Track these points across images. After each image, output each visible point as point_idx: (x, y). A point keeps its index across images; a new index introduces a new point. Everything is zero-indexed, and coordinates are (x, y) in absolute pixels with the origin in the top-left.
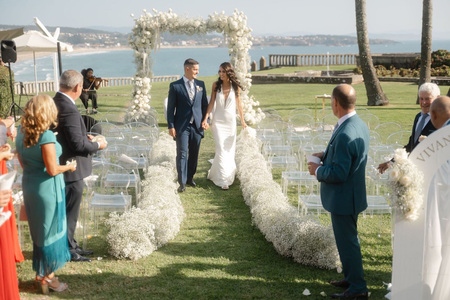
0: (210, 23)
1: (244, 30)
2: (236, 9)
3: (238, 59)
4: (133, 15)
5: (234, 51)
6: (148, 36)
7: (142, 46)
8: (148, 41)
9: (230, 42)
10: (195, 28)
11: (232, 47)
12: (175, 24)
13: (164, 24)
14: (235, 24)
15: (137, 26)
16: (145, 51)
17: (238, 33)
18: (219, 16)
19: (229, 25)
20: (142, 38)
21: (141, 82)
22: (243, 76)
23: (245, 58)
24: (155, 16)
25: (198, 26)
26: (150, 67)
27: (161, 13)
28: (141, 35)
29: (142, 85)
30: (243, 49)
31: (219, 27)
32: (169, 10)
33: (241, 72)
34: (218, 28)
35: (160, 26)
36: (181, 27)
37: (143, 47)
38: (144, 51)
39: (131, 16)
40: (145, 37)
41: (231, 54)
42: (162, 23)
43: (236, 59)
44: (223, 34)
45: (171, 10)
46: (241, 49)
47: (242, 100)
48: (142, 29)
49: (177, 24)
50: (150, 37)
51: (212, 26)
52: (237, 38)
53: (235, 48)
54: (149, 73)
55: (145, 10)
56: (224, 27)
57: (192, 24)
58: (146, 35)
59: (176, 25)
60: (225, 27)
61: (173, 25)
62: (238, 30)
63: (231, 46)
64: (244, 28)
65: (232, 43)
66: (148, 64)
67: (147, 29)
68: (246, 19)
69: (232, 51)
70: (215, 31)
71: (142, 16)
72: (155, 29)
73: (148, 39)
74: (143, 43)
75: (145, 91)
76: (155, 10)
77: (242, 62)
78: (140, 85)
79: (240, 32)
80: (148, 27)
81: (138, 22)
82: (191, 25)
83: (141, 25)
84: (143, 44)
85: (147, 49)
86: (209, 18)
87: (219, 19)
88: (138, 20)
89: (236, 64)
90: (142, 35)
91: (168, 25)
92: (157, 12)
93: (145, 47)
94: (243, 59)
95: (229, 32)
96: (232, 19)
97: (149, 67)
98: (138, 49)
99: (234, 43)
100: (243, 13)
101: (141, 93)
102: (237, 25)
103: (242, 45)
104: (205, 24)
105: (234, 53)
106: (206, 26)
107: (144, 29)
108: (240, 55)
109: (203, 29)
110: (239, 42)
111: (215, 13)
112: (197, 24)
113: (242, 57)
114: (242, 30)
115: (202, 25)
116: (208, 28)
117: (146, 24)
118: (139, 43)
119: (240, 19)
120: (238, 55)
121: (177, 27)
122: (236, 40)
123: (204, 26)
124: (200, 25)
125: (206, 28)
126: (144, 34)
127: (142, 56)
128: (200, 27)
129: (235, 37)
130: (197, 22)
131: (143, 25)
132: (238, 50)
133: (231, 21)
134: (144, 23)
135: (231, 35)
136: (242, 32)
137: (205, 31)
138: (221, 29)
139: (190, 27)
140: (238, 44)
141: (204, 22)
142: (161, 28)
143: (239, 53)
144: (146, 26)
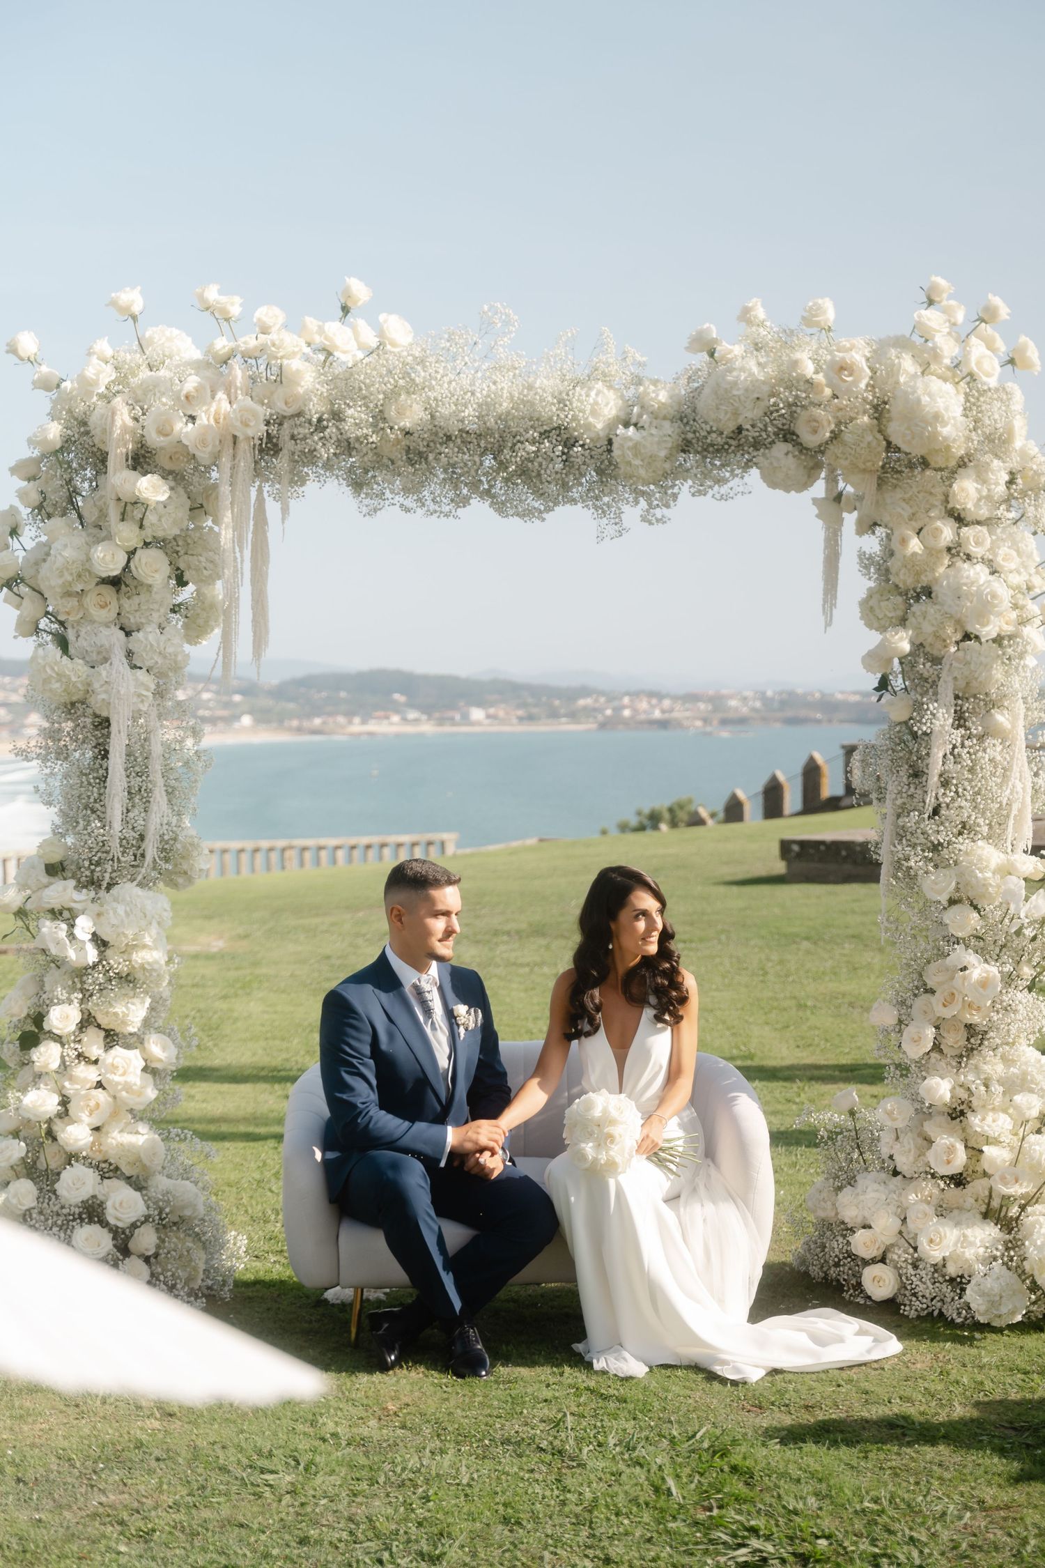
0: (707, 405)
1: (1014, 462)
2: (941, 282)
3: (960, 720)
4: (28, 343)
5: (918, 647)
6: (151, 518)
7: (102, 607)
8: (152, 568)
9: (885, 574)
10: (569, 443)
11: (903, 622)
12: (392, 413)
13: (299, 414)
14: (940, 404)
15: (55, 432)
16: (129, 654)
17: (967, 491)
18: (788, 338)
19: (879, 411)
20: (98, 541)
21: (84, 927)
22: (1006, 871)
23: (1020, 707)
24: (222, 344)
25: (599, 425)
26: (170, 793)
27: (269, 314)
28: (90, 515)
29: (92, 955)
30: (1009, 629)
31: (788, 435)
32: (347, 293)
33: (987, 838)
34: (781, 448)
35: (258, 431)
36: (449, 438)
37: (109, 614)
38: (119, 658)
39: (13, 350)
40: (127, 534)
41: (897, 682)
42: (281, 407)
43: (940, 719)
44: (815, 501)
45: (360, 290)
46: (989, 631)
47: (997, 1089)
48: (100, 460)
49: (412, 415)
50: (167, 526)
51: (732, 426)
52: (947, 532)
53: (928, 628)
54: (166, 851)
55: (133, 298)
56: (835, 436)
57: (549, 410)
58: (131, 508)
59: (407, 423)
60: (847, 437)
61: (380, 418)
62: (962, 464)
63: (892, 607)
64: (1018, 443)
65: (904, 579)
66: (156, 767)
67: (141, 460)
68: (1028, 365)
69: (906, 647)
70: (755, 472)
71: (104, 346)
72: (216, 460)
73: (160, 543)
74: (115, 582)
75: (119, 1009)
76: (223, 299)
77: (994, 749)
78: (72, 954)
79: (982, 479)
80: (154, 440)
81: (69, 397)
82: (535, 420)
83: (94, 420)
84: (108, 591)
85: (147, 638)
86: (700, 360)
87: (795, 364)
88: (67, 385)
89: (936, 766)
90: (103, 514)
91: (337, 416)
92: (235, 310)
93: (132, 620)
94: (1001, 718)
95: (881, 482)
96: (908, 365)
97: (159, 797)
98: (71, 635)
99: (924, 580)
100: (1004, 312)
101: (87, 1021)
102: (957, 411)
103: (994, 596)
104: (664, 412)
105: (923, 667)
106: (676, 425)
107: (118, 453)
108: (974, 684)
109: (651, 457)
110: (966, 566)
111: (756, 317)
112: (594, 413)
113: (992, 704)
114: (996, 463)
115: (640, 416)
116: (685, 447)
117: (138, 411)
118: (69, 578)
119: (978, 363)
120: (962, 684)
121: (416, 435)
122: (945, 553)
123: (654, 431)
124: (617, 416)
125: (669, 445)
126: (114, 497)
127: (103, 700)
128: (621, 430)
129: (939, 524)
130: (593, 394)
131: (109, 418)
132: (957, 643)
133: (902, 379)
134: (118, 401)
135: (904, 504)
136: (997, 484)
137: (661, 473)
138: (807, 449)
139: (533, 442)
140: (958, 588)
141: (657, 395)
142: (269, 447)
143: (968, 663)
144: (133, 432)
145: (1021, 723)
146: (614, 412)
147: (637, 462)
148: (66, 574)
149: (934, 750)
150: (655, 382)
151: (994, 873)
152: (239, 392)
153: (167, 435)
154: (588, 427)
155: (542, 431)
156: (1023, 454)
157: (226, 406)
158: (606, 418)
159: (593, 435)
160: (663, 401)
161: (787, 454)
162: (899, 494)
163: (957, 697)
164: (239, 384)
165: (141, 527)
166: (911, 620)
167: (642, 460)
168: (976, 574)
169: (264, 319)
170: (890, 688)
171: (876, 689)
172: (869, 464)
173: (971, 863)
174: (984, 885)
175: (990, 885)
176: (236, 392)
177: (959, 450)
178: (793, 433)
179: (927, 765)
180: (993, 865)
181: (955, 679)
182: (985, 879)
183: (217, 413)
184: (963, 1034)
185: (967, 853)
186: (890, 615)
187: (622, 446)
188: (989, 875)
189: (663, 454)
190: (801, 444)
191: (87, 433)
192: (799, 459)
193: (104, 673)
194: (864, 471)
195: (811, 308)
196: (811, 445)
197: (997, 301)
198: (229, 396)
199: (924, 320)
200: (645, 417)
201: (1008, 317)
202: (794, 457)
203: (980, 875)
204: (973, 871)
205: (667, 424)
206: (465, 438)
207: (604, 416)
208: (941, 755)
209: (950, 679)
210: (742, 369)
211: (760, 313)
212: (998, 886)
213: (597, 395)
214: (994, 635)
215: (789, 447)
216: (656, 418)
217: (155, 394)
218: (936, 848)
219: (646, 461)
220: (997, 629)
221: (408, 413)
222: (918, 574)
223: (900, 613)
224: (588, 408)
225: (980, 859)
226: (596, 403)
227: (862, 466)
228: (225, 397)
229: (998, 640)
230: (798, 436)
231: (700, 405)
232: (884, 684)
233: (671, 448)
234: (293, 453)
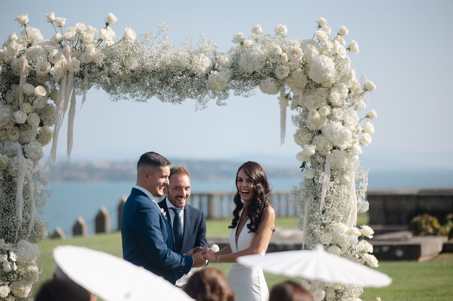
0: (242, 63)
1: (351, 85)
3: (332, 179)
5: (318, 152)
6: (36, 101)
7: (16, 136)
8: (35, 120)
10: (193, 76)
11: (311, 143)
12: (127, 64)
13: (91, 63)
14: (328, 66)
17: (336, 96)
19: (305, 66)
20: (16, 110)
21: (13, 256)
22: (350, 233)
23: (353, 174)
25: (204, 70)
27: (81, 26)
30: (351, 145)
31: (272, 75)
32: (108, 19)
33: (342, 221)
34: (269, 79)
35: (77, 69)
38: (20, 154)
40: (27, 107)
41: (309, 164)
42: (85, 61)
43: (325, 178)
44: (278, 98)
46: (344, 146)
49: (134, 65)
50: (41, 104)
51: (252, 71)
52: (328, 110)
53: (321, 145)
56: (289, 75)
57: (186, 64)
59: (133, 68)
60: (294, 76)
61: (124, 66)
63: (307, 137)
64: (353, 79)
65: (313, 127)
66: (32, 196)
68: (354, 51)
69: (313, 152)
72: (61, 79)
75: (22, 288)
77: (344, 190)
78: (9, 266)
79: (340, 92)
80: (38, 73)
81: (4, 56)
82: (179, 68)
83: (14, 64)
84: (18, 129)
85: (31, 147)
87: (276, 50)
89: (324, 195)
91: (108, 65)
93: (24, 140)
94: (347, 177)
95: (304, 92)
96: (315, 51)
100: (347, 32)
102: (333, 68)
103: (346, 134)
104: (227, 65)
105: (320, 159)
106: (231, 70)
107: (23, 77)
108: (337, 165)
109: (222, 82)
110: (334, 122)
111: (259, 31)
112: (202, 65)
113: (343, 173)
114: (345, 86)
115: (218, 66)
116: (234, 77)
117: (31, 61)
118: (5, 124)
119: (339, 50)
120: (333, 165)
121: (136, 72)
122: (326, 118)
123: (223, 72)
124: (210, 66)
125: (229, 77)
126: (22, 93)
127: (15, 170)
128: (212, 72)
129: (325, 107)
130: (201, 58)
131: (21, 64)
132: (331, 151)
133: (313, 55)
134: (24, 57)
135: (313, 100)
136: (345, 93)
137: (225, 87)
138: (278, 80)
139: (180, 76)
140: (332, 130)
141: (225, 59)
142: (81, 75)
143: (335, 158)
144: (30, 69)
145: (354, 180)
146: (209, 65)
147: (217, 83)
148: (4, 122)
149: (323, 189)
150: (222, 54)
151: (346, 234)
152: (70, 55)
153: (43, 71)
154: (200, 70)
155: (182, 71)
156: (354, 83)
157: (65, 60)
158: (206, 67)
159: (201, 73)
160: (227, 61)
161: (271, 81)
162: (311, 96)
163: (331, 170)
164: (69, 52)
165: (32, 104)
166: (314, 142)
167: (219, 83)
168: (338, 125)
169: (79, 28)
170: (306, 167)
171: (301, 167)
172: (301, 86)
173: (338, 230)
174: (342, 238)
175: (345, 238)
176: (68, 55)
177: (333, 81)
178: (274, 74)
179: (321, 195)
180: (345, 231)
181: (331, 163)
182: (343, 236)
183: (62, 63)
184: (334, 294)
185: (335, 227)
186: (306, 140)
187: (212, 78)
188: (344, 234)
189: (227, 80)
190: (277, 78)
191: (10, 69)
192: (276, 83)
193: (16, 160)
194: (298, 88)
195: (279, 29)
196: (281, 79)
197: (344, 28)
198: (65, 56)
199: (320, 34)
200: (220, 67)
201: (348, 34)
202: (274, 82)
203: (341, 235)
204: (338, 233)
205: (228, 69)
206: (154, 73)
207: (206, 66)
208: (325, 191)
209: (329, 163)
210: (256, 51)
211: (261, 30)
212: (348, 239)
213: (203, 58)
214: (346, 148)
215: (272, 79)
216: (224, 67)
217: (37, 55)
218: (324, 225)
219: (220, 83)
220: (347, 145)
221: (133, 64)
222: (317, 125)
223: (310, 139)
224: (200, 64)
225: (341, 229)
226: (202, 62)
227: (298, 86)
228: (64, 57)
229: (346, 150)
230: (275, 75)
231: (240, 63)
232: (303, 165)
233: (229, 78)
234: (90, 78)
